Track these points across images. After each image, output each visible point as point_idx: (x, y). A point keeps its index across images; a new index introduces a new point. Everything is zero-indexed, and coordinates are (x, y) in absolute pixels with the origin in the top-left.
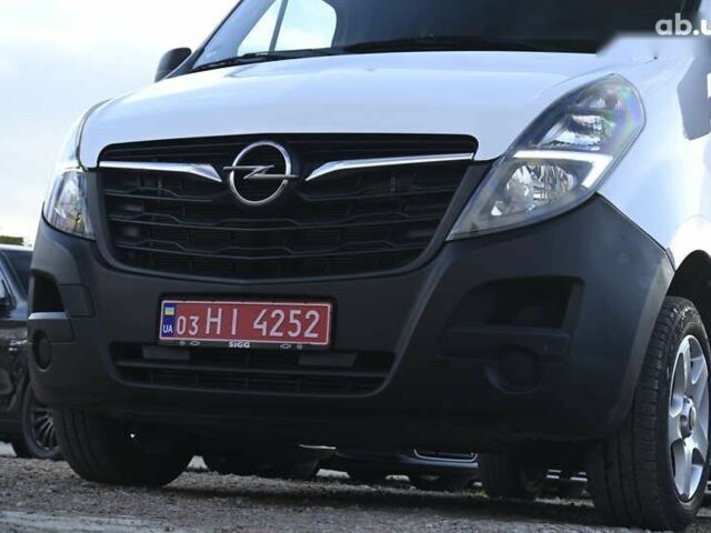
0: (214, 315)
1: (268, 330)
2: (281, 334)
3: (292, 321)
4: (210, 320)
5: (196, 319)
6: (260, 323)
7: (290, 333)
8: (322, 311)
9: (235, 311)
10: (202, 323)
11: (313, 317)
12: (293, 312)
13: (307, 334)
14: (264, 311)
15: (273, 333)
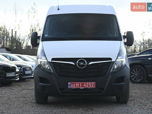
0: (77, 84)
1: (86, 86)
2: (88, 86)
3: (90, 84)
4: (76, 85)
5: (74, 85)
6: (85, 85)
7: (89, 86)
8: (94, 83)
9: (81, 83)
10: (75, 85)
11: (93, 84)
12: (90, 83)
13: (92, 86)
14: (85, 83)
15: (87, 86)
